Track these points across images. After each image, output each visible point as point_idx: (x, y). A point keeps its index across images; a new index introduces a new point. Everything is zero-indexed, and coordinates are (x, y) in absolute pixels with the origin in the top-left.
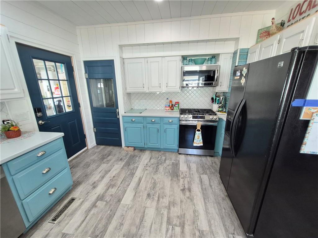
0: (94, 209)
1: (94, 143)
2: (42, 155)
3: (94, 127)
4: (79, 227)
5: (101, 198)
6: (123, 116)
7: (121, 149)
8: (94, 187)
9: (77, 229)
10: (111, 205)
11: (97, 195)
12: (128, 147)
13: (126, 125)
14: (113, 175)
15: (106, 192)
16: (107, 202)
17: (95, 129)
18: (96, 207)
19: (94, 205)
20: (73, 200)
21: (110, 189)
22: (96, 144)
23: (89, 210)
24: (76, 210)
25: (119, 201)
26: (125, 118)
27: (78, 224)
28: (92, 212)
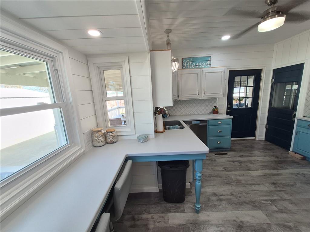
0: (232, 162)
1: (263, 137)
2: (220, 123)
3: (267, 124)
4: (221, 162)
5: (239, 162)
6: (298, 119)
7: (287, 152)
8: (240, 157)
9: (220, 162)
10: (242, 167)
11: (239, 160)
12: (296, 153)
13: (300, 129)
14: (258, 160)
15: (245, 162)
16: (241, 165)
17: (267, 126)
18: (234, 163)
19: (234, 162)
20: (226, 154)
21: (248, 163)
22: (265, 139)
23: (230, 161)
24: (225, 157)
25: (248, 170)
26: (300, 121)
27: (222, 161)
28: (231, 163)
